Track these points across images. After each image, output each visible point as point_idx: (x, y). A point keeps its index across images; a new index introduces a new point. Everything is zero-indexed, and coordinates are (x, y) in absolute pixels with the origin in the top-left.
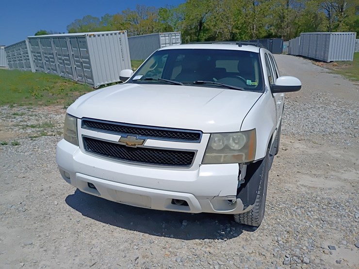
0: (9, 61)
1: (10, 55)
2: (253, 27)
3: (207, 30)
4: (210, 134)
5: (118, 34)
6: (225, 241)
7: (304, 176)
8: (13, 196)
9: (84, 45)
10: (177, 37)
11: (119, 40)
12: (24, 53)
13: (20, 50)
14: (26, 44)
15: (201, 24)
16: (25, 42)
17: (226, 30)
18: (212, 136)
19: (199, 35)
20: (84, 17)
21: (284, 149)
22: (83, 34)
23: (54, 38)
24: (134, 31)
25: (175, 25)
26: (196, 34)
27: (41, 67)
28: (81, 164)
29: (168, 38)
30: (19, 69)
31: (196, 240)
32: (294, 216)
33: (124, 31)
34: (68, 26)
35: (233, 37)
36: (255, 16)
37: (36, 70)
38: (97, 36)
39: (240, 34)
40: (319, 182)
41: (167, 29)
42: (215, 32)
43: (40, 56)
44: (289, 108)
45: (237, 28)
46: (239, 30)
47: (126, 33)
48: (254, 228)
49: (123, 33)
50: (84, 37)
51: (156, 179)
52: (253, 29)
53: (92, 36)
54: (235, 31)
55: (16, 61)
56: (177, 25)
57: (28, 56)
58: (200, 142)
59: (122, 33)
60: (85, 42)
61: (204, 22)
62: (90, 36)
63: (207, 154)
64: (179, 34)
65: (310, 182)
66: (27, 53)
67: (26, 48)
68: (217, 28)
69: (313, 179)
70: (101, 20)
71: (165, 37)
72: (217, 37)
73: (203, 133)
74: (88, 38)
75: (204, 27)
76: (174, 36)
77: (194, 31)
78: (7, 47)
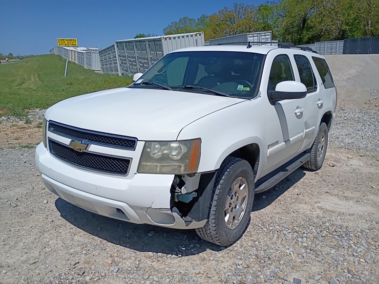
0: (102, 65)
1: (107, 58)
2: (368, 22)
3: (311, 27)
4: (144, 142)
5: (194, 36)
6: (179, 257)
7: (331, 197)
8: (16, 192)
9: (160, 48)
10: (266, 37)
11: (195, 42)
12: (113, 58)
13: (110, 54)
14: (114, 49)
15: (304, 21)
16: (113, 46)
17: (334, 27)
18: (146, 144)
19: (301, 34)
20: (181, 19)
21: (331, 165)
22: (160, 37)
23: (149, 41)
24: (230, 32)
25: (275, 23)
26: (298, 33)
27: (126, 71)
28: (43, 165)
29: (257, 38)
30: (109, 73)
31: (149, 253)
32: (280, 240)
33: (201, 33)
34: (164, 30)
35: (343, 35)
36: (370, 9)
37: (122, 74)
38: (172, 39)
39: (351, 30)
40: (344, 206)
41: (266, 28)
42: (320, 29)
43: (125, 60)
44: (374, 118)
45: (347, 24)
46: (349, 26)
47: (203, 35)
48: (222, 248)
49: (200, 35)
50: (160, 40)
51: (95, 185)
52: (368, 25)
53: (168, 39)
54: (344, 27)
55: (111, 64)
56: (276, 23)
57: (116, 60)
58: (134, 150)
59: (198, 35)
60: (161, 45)
61: (308, 19)
62: (166, 39)
63: (143, 163)
64: (269, 34)
65: (333, 205)
66: (116, 57)
67: (115, 52)
68: (323, 24)
69: (340, 202)
70: (197, 21)
71: (253, 37)
72: (322, 36)
73: (138, 140)
74: (163, 40)
75: (308, 25)
76: (263, 36)
77: (296, 29)
78: (101, 52)
